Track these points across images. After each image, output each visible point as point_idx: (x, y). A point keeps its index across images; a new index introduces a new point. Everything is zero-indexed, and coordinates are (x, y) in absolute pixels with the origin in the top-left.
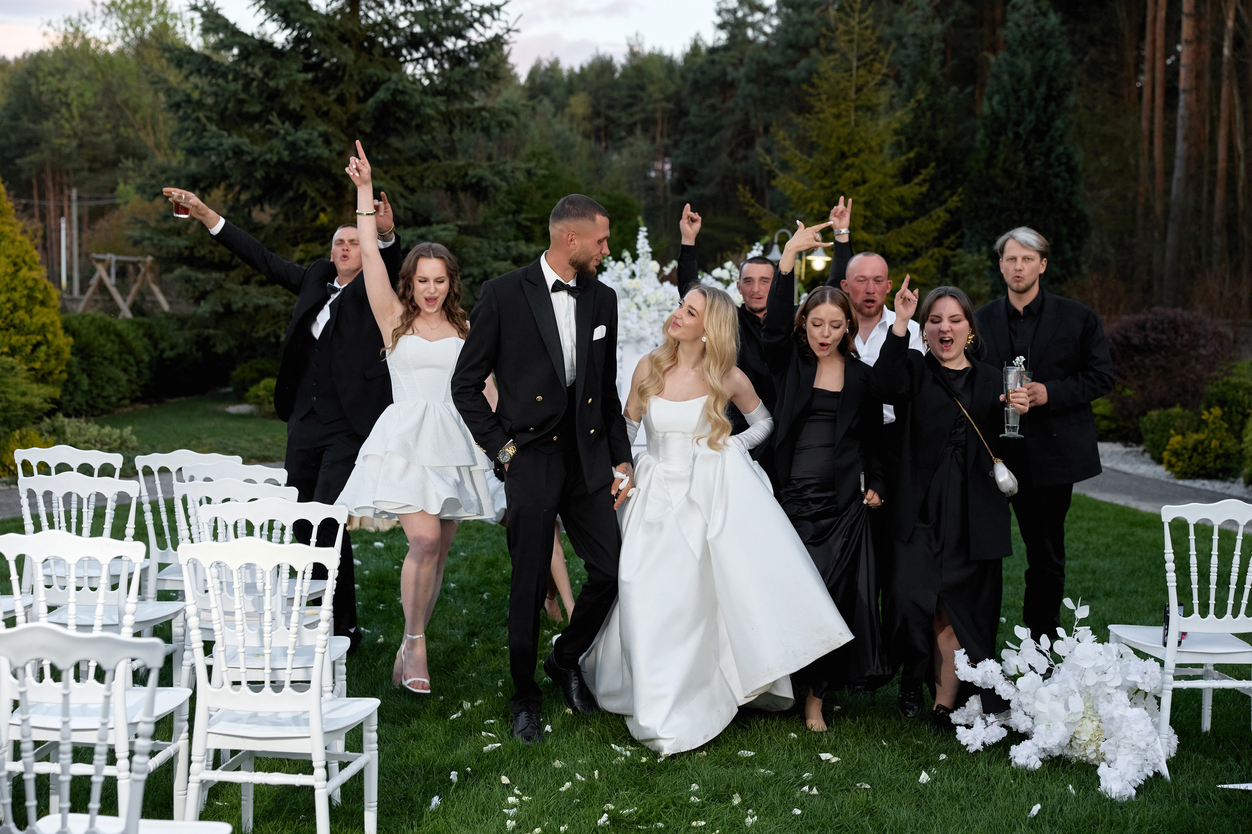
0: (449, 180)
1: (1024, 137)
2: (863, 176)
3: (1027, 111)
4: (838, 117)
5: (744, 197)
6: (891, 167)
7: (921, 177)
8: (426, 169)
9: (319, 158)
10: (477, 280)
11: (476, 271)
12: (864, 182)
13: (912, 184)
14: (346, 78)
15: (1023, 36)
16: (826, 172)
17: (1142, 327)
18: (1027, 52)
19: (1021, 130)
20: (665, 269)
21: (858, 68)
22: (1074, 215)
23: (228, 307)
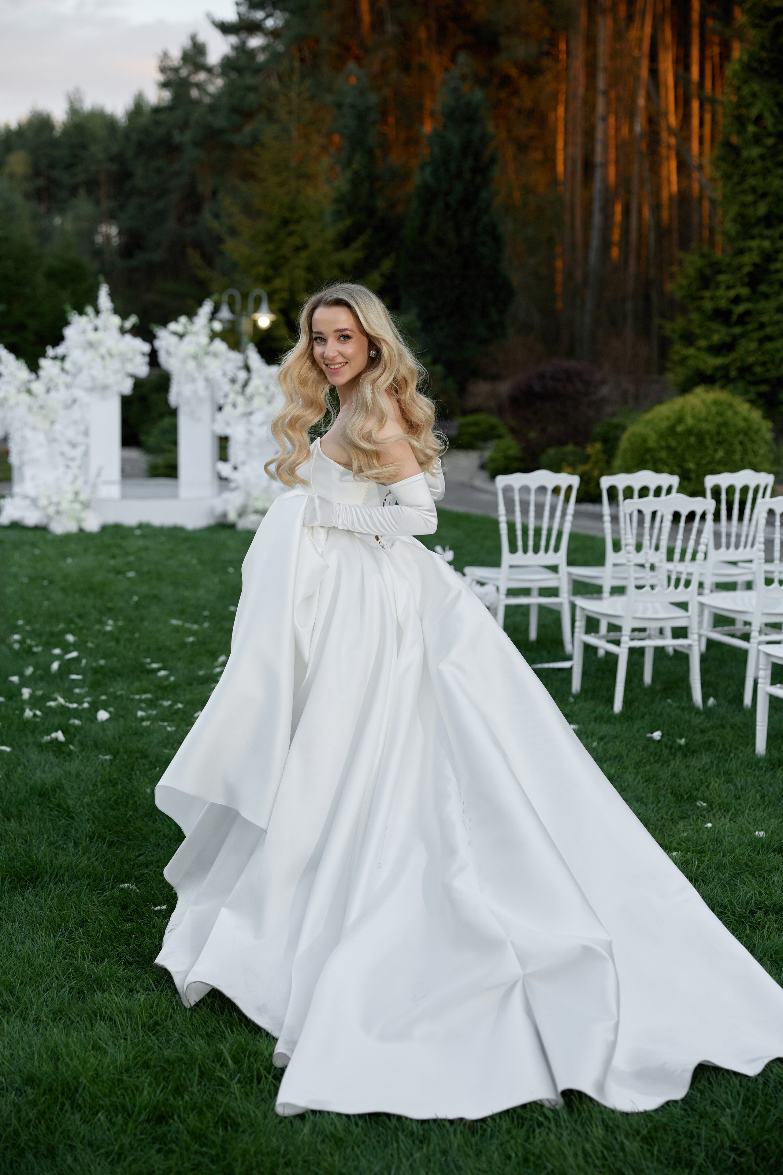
1: (454, 207)
2: (305, 242)
3: (456, 182)
4: (281, 185)
5: (194, 261)
6: (331, 233)
7: (359, 243)
12: (305, 248)
13: (350, 250)
17: (542, 377)
18: (456, 126)
19: (451, 200)
20: (126, 322)
21: (298, 138)
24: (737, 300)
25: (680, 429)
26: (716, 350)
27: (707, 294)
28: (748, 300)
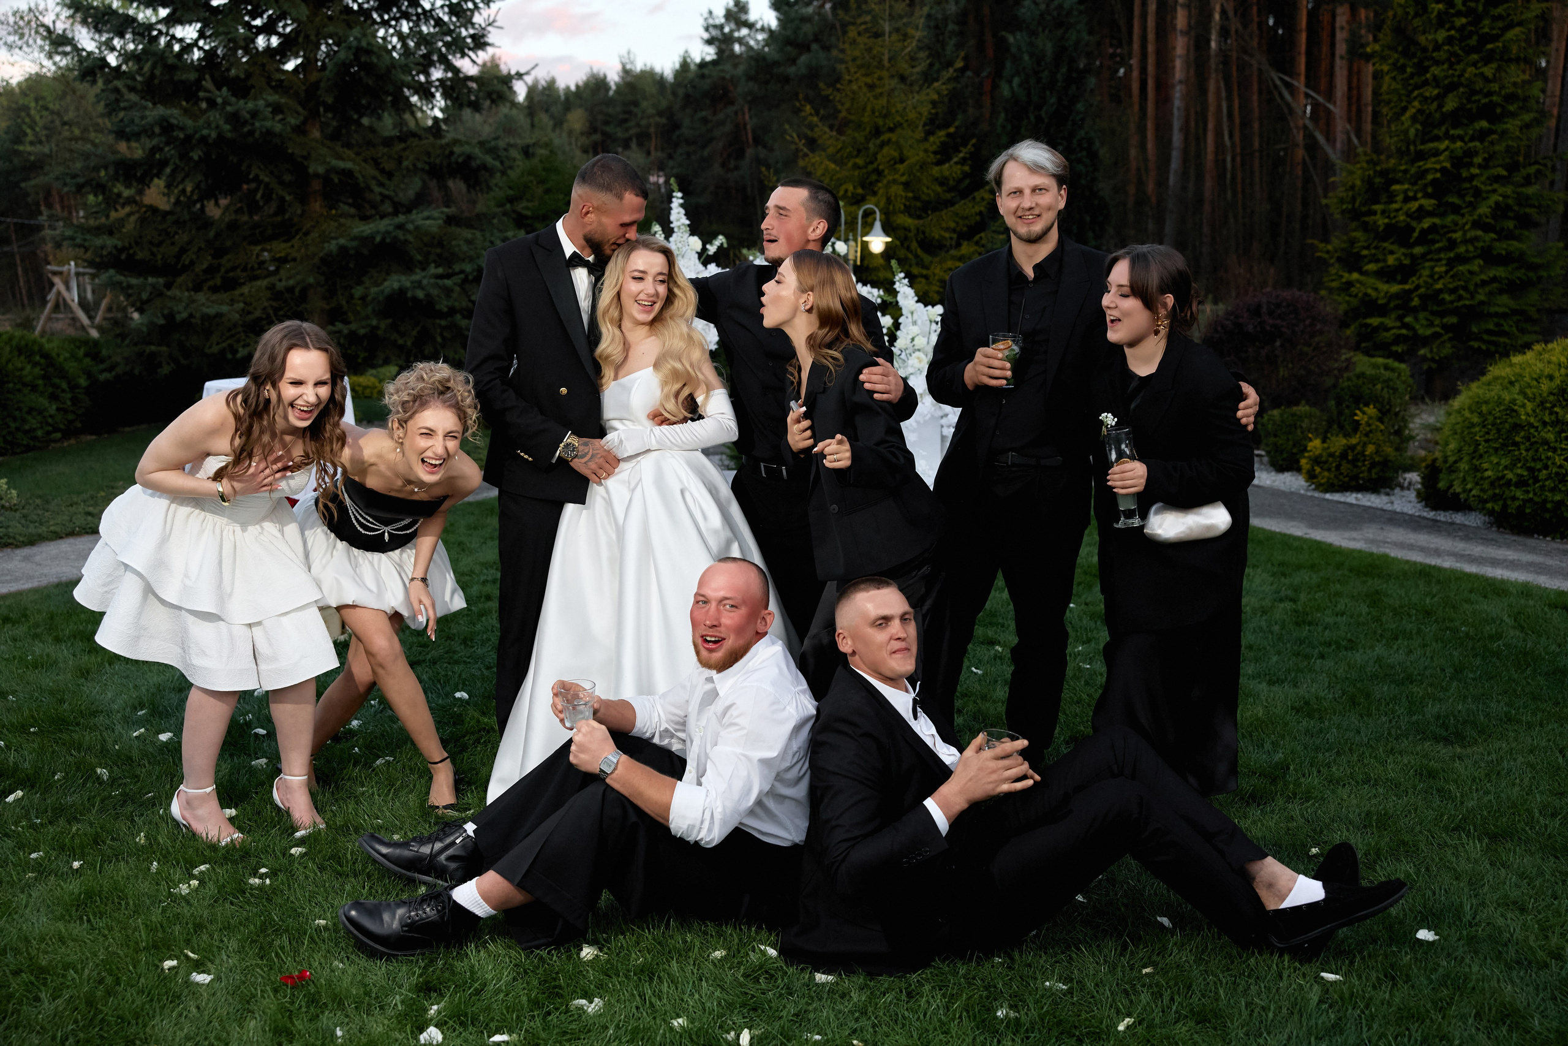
0: (432, 160)
1: (1046, 121)
2: (901, 154)
3: (1048, 93)
4: (871, 87)
5: (769, 181)
6: (932, 143)
7: (961, 155)
8: (404, 149)
9: (269, 132)
10: (470, 277)
11: (468, 268)
12: (902, 161)
13: (952, 163)
14: (301, 40)
15: (1042, 15)
16: (859, 151)
18: (1047, 32)
19: (1043, 113)
20: (708, 246)
21: (890, 33)
22: (1096, 202)
23: (170, 317)
24: (1421, 214)
26: (1387, 275)
28: (1435, 213)
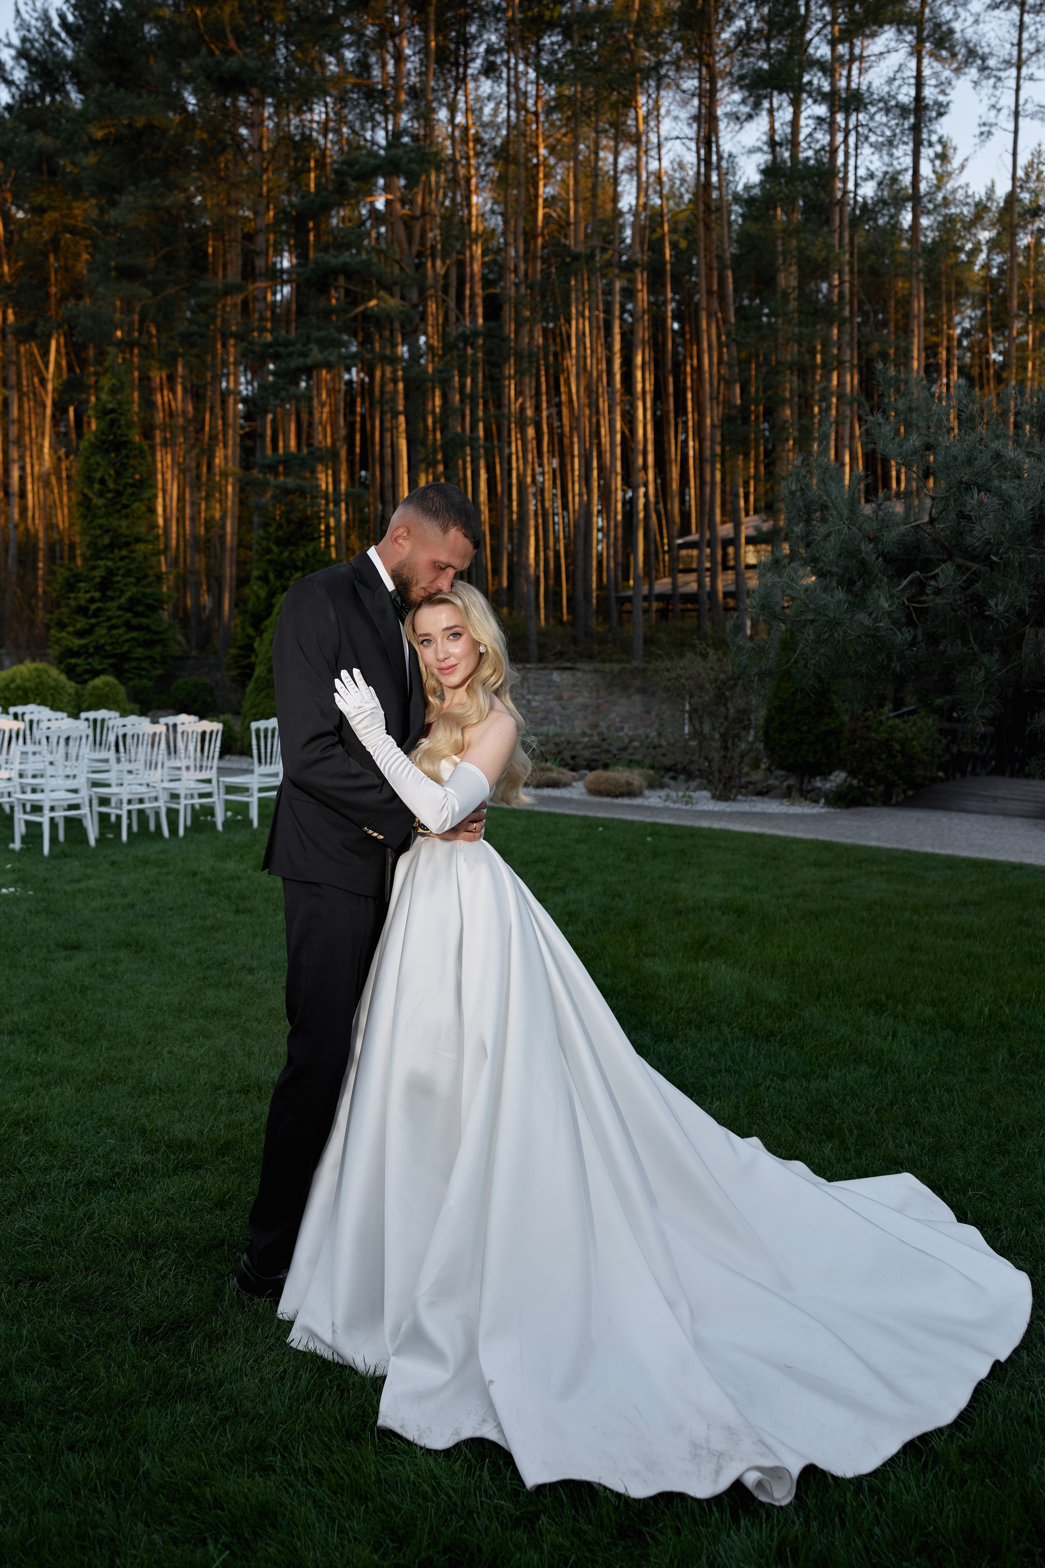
24: (92, 600)
25: (13, 686)
26: (80, 634)
27: (72, 595)
28: (100, 600)
